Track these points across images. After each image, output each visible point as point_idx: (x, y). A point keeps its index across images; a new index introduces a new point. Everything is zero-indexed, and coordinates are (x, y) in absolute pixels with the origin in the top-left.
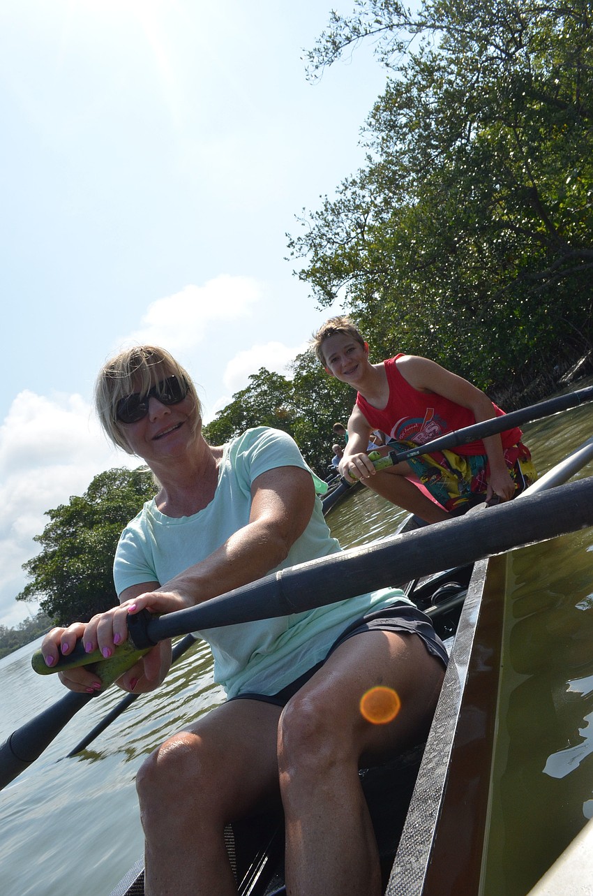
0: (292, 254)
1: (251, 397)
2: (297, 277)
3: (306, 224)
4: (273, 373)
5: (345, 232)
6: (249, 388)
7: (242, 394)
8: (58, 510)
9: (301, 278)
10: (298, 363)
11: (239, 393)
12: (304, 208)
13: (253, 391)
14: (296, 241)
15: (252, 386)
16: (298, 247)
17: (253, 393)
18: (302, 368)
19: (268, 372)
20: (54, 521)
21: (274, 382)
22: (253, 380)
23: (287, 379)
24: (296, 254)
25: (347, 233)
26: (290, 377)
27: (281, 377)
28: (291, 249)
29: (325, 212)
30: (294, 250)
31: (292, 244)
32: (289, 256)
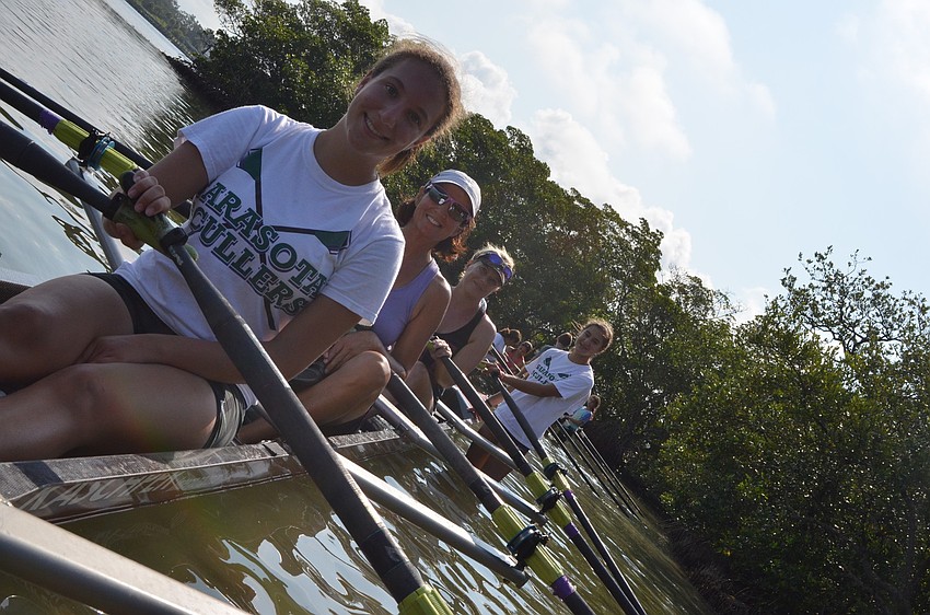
0: (809, 262)
1: (614, 231)
2: (784, 275)
3: (852, 268)
4: (659, 252)
5: (858, 318)
6: (626, 224)
7: (614, 216)
8: (359, 8)
9: (783, 280)
10: (687, 282)
11: (613, 212)
12: (870, 259)
13: (624, 231)
14: (827, 261)
15: (630, 227)
16: (820, 265)
17: (622, 233)
18: (682, 290)
19: (659, 243)
20: (343, 8)
21: (646, 256)
22: (639, 225)
23: (657, 274)
24: (810, 266)
25: (857, 321)
26: (663, 277)
27: (658, 266)
28: (814, 259)
29: (873, 286)
30: (815, 263)
31: (821, 258)
32: (804, 259)
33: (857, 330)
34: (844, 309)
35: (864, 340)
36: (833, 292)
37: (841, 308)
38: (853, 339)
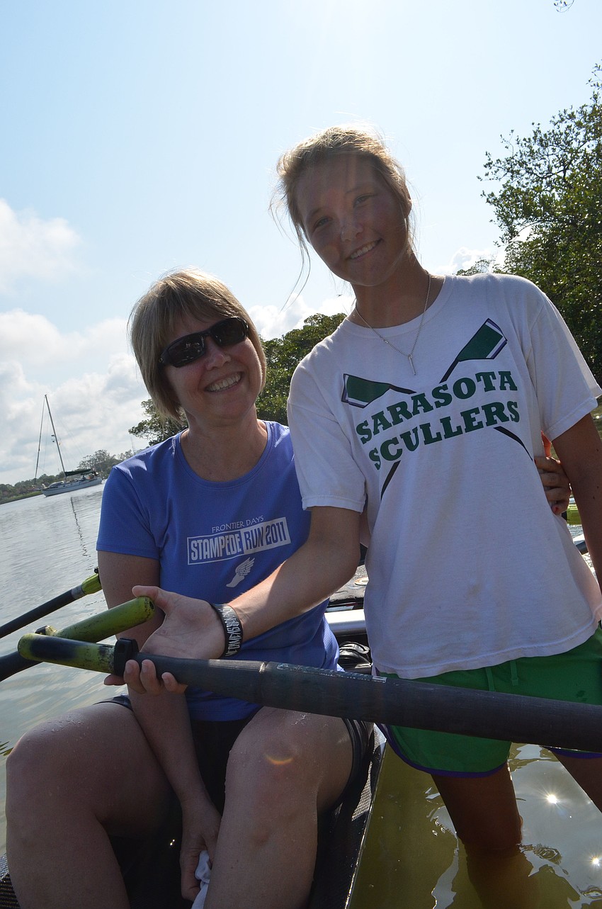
0: (487, 175)
2: (485, 199)
3: (510, 147)
5: (547, 165)
9: (488, 201)
12: (512, 131)
14: (494, 162)
16: (495, 168)
24: (491, 176)
25: (548, 167)
28: (487, 170)
29: (533, 140)
30: (490, 171)
31: (489, 165)
32: (483, 176)
33: (554, 170)
34: (534, 171)
35: (564, 171)
36: (518, 172)
37: (532, 173)
38: (559, 177)
